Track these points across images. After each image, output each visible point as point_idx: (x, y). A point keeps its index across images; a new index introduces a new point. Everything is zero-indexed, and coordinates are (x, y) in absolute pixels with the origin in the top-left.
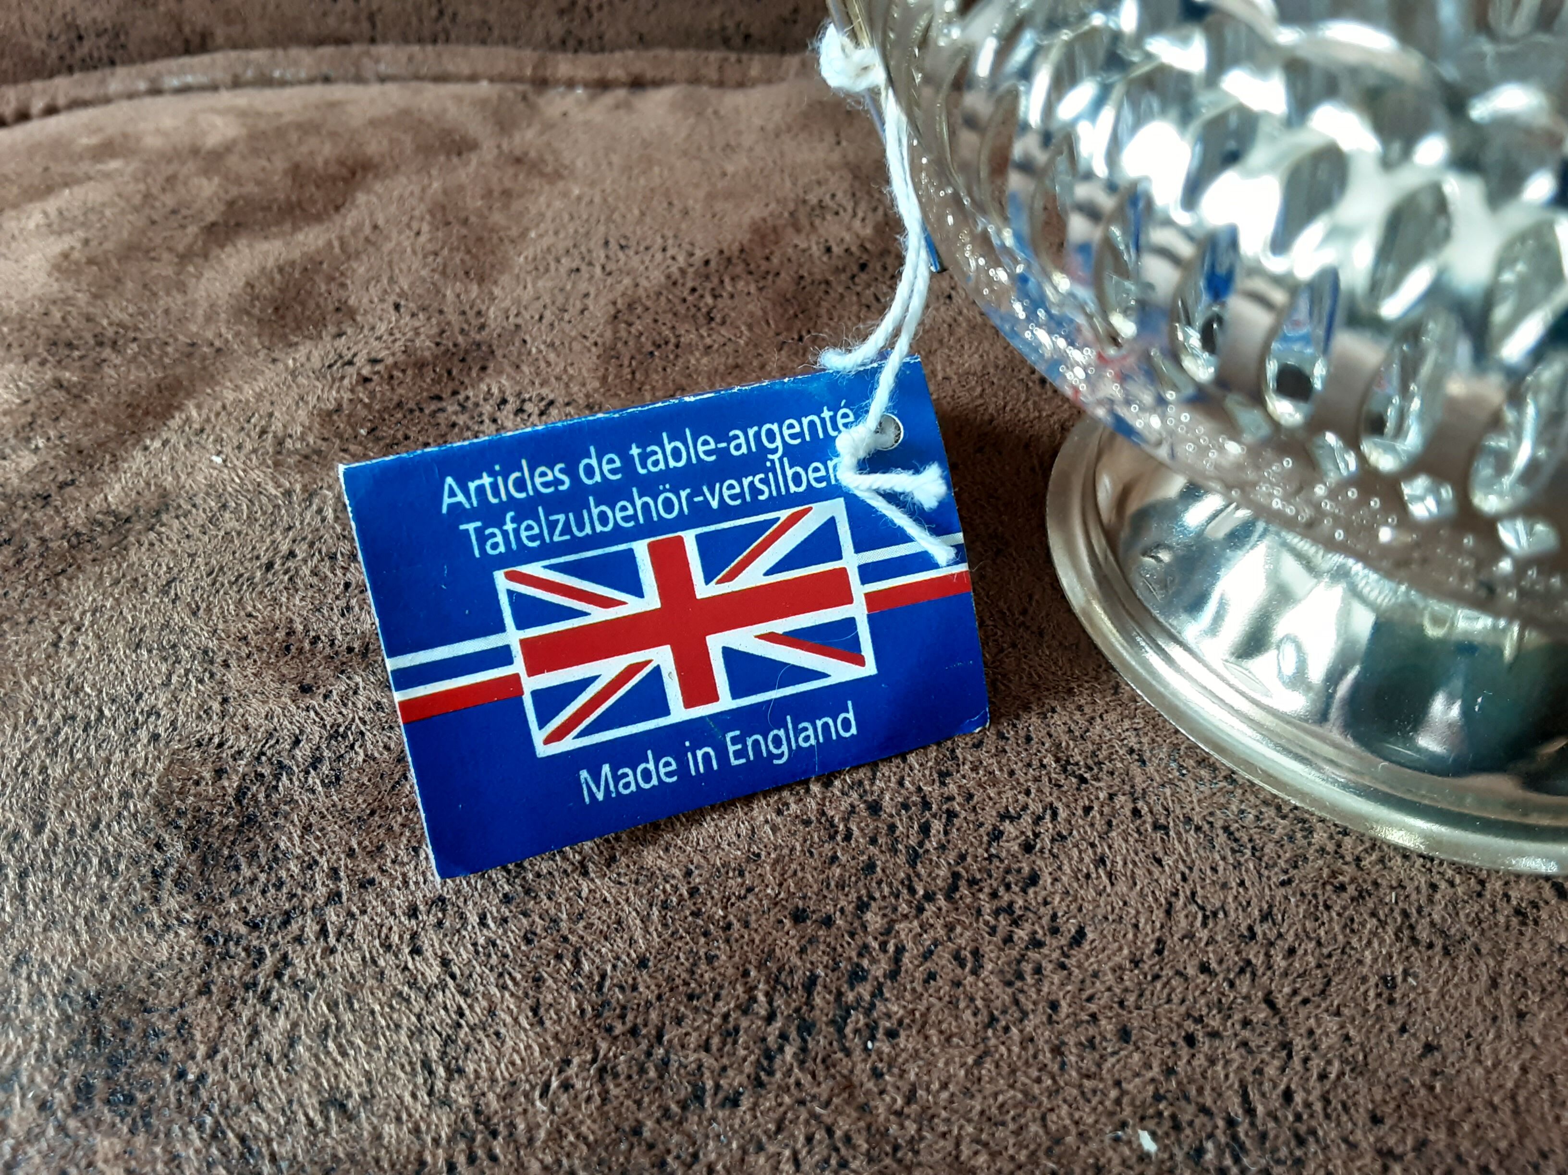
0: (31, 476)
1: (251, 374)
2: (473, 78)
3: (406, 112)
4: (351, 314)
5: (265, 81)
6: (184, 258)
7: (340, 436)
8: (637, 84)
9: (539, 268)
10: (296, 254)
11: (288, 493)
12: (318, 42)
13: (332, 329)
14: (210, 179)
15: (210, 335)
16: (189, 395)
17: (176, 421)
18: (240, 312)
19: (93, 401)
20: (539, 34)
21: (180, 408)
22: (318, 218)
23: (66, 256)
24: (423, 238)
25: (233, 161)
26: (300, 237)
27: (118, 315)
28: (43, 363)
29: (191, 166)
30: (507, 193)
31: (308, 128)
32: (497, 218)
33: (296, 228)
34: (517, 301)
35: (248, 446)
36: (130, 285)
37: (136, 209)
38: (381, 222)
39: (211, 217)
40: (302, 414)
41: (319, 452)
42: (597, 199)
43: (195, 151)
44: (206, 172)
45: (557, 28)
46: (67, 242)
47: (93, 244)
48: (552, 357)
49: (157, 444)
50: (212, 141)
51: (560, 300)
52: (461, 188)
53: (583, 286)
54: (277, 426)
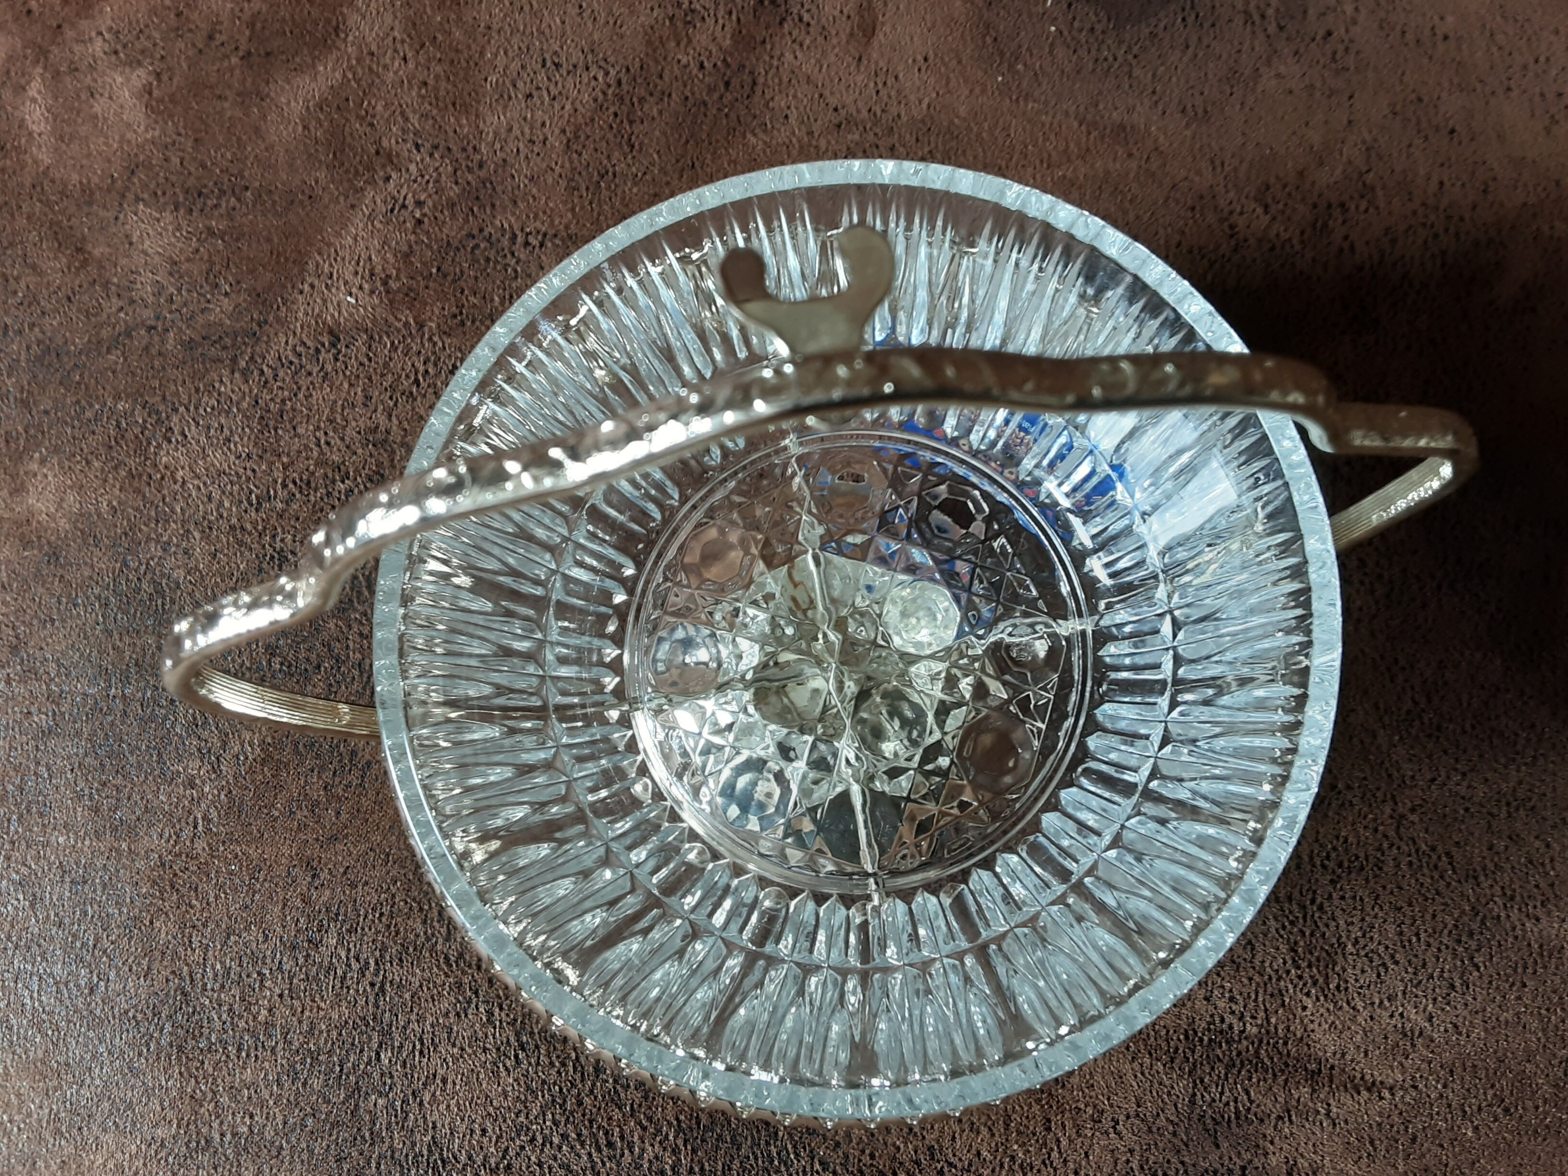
0: (235, 316)
1: (343, 222)
4: (389, 157)
6: (244, 97)
9: (504, 97)
10: (326, 90)
13: (381, 174)
15: (297, 181)
16: (310, 243)
17: (311, 267)
18: (310, 157)
21: (309, 255)
22: (325, 44)
23: (149, 92)
24: (410, 65)
26: (322, 69)
27: (223, 162)
28: (190, 211)
32: (458, 35)
33: (315, 60)
34: (497, 134)
35: (367, 287)
36: (215, 128)
37: (178, 32)
39: (243, 45)
40: (390, 257)
46: (142, 75)
47: (164, 78)
48: (535, 191)
49: (307, 287)
51: (527, 130)
53: (539, 114)
54: (378, 268)
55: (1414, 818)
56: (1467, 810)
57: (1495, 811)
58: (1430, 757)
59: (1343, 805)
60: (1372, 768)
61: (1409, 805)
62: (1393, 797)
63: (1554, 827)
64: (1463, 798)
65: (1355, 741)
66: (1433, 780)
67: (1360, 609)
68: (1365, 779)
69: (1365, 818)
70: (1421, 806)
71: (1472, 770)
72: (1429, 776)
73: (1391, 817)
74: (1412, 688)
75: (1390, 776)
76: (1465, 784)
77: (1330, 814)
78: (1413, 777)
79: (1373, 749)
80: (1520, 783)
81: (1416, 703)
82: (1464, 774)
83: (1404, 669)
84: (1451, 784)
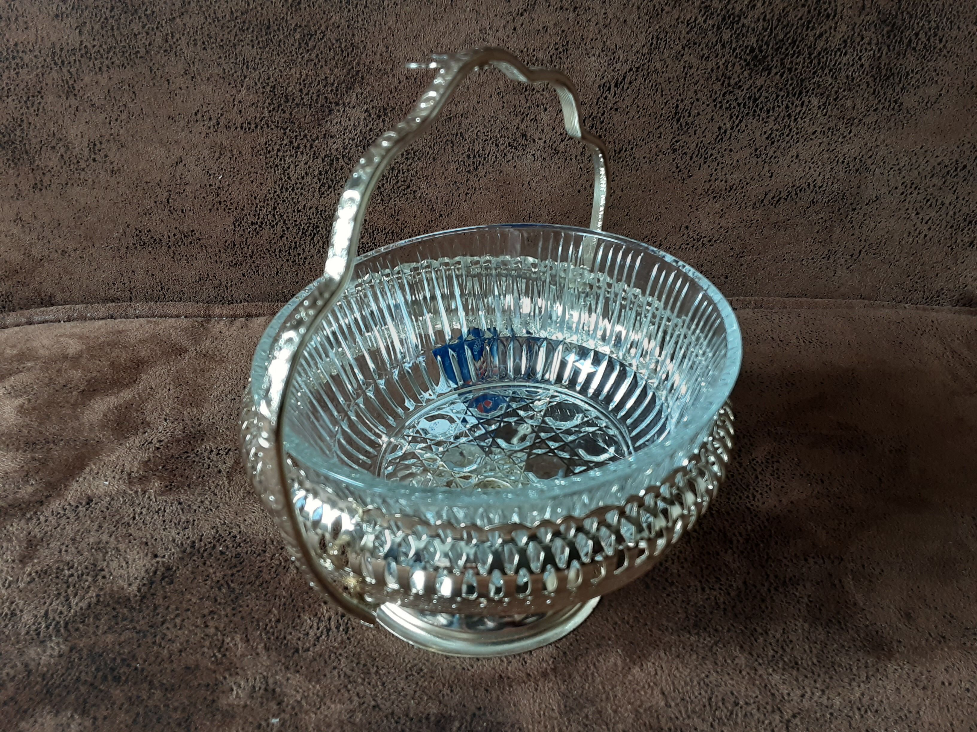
0: (33, 494)
1: (113, 451)
2: (178, 316)
3: (154, 336)
4: (148, 424)
5: (84, 319)
6: (74, 406)
7: (152, 470)
8: (249, 316)
9: (220, 400)
10: (121, 402)
11: (136, 492)
12: (106, 300)
13: (141, 430)
14: (77, 371)
15: (93, 436)
16: (90, 460)
17: (87, 469)
18: (103, 427)
19: (51, 465)
20: (205, 296)
21: (87, 465)
22: (127, 386)
23: (22, 406)
24: (171, 392)
25: (83, 361)
26: (122, 394)
27: (52, 430)
28: (25, 451)
29: (66, 365)
30: (202, 370)
31: (113, 345)
32: (201, 381)
33: (119, 391)
34: (212, 413)
35: (117, 477)
36: (54, 418)
37: (48, 385)
38: (154, 386)
39: (82, 388)
40: (136, 463)
41: (144, 476)
42: (239, 370)
43: (66, 357)
44: (74, 367)
45: (213, 293)
46: (21, 401)
47: (33, 401)
48: (228, 433)
49: (81, 479)
50: (71, 351)
51: (229, 411)
52: (184, 369)
53: (237, 406)
54: (127, 468)
55: (797, 721)
56: (831, 714)
57: (851, 714)
58: (797, 680)
59: (746, 715)
60: (759, 689)
61: (791, 713)
62: (779, 709)
63: (896, 722)
64: (827, 707)
65: (744, 673)
66: (803, 696)
67: (724, 603)
68: (757, 697)
69: (763, 722)
70: (799, 713)
71: (827, 688)
72: (799, 692)
73: (781, 722)
74: (771, 644)
75: (773, 695)
76: (825, 697)
77: (739, 721)
78: (789, 694)
79: (757, 677)
80: (863, 694)
81: (777, 652)
82: (823, 691)
83: (762, 634)
84: (816, 698)
